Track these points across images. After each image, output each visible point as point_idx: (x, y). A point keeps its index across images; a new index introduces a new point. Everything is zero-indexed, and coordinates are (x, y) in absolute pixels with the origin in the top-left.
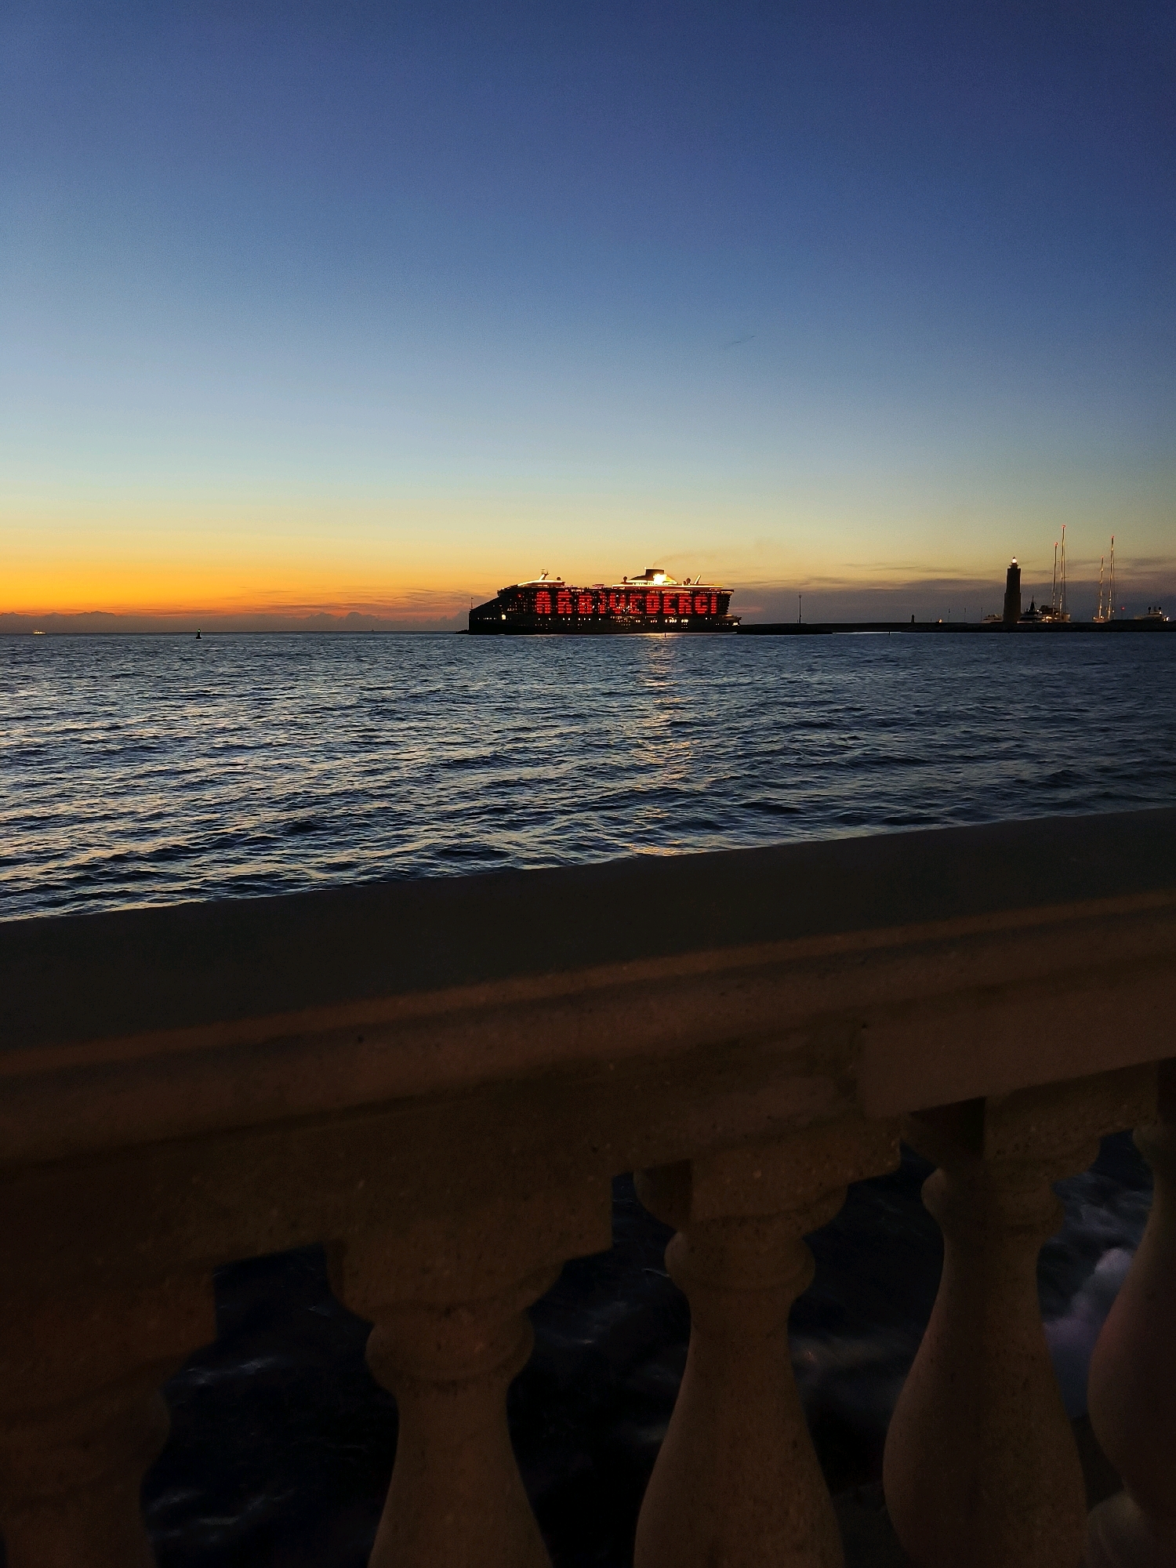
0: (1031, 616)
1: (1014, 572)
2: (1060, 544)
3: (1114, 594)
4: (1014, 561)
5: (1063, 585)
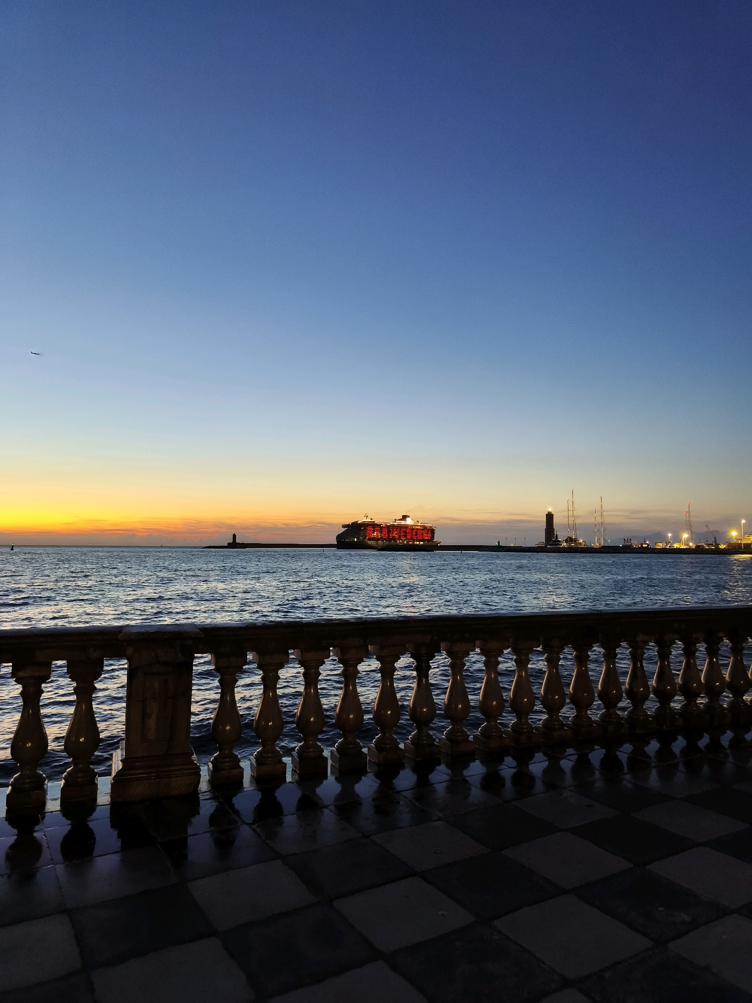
0: (555, 543)
1: (550, 517)
2: (571, 500)
3: (604, 530)
4: (550, 510)
5: (574, 525)
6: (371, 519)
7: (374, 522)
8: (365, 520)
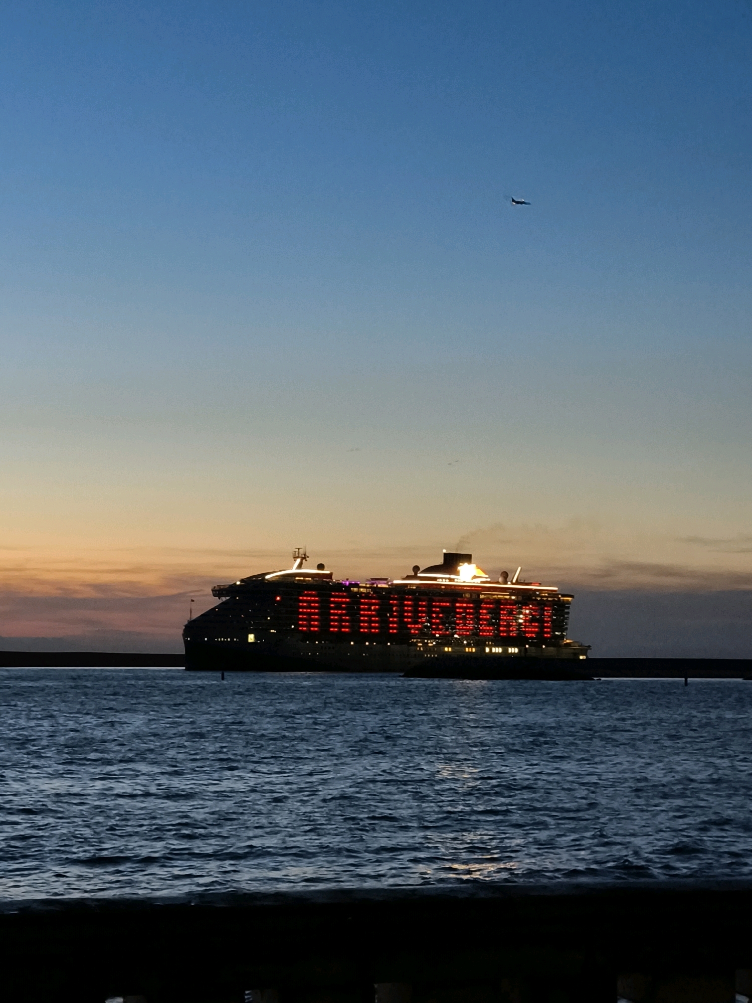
6: (321, 567)
7: (330, 576)
8: (294, 570)
